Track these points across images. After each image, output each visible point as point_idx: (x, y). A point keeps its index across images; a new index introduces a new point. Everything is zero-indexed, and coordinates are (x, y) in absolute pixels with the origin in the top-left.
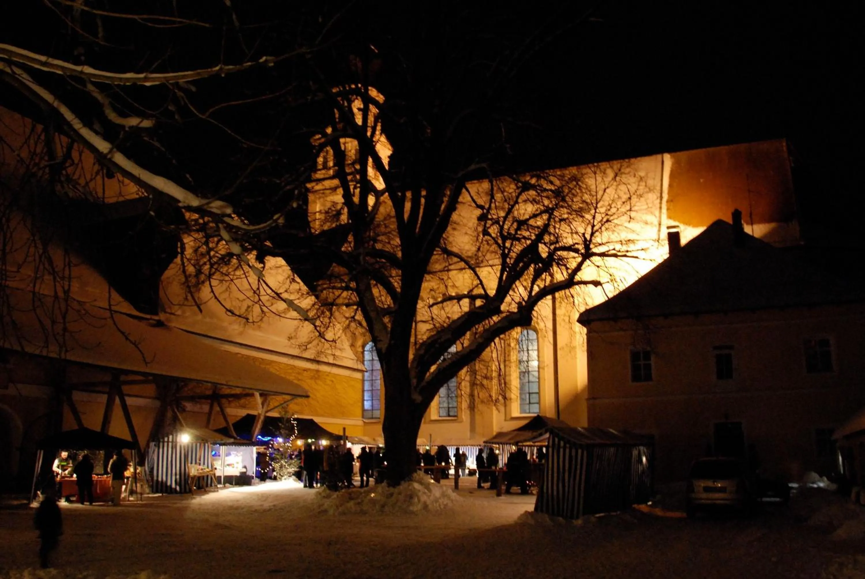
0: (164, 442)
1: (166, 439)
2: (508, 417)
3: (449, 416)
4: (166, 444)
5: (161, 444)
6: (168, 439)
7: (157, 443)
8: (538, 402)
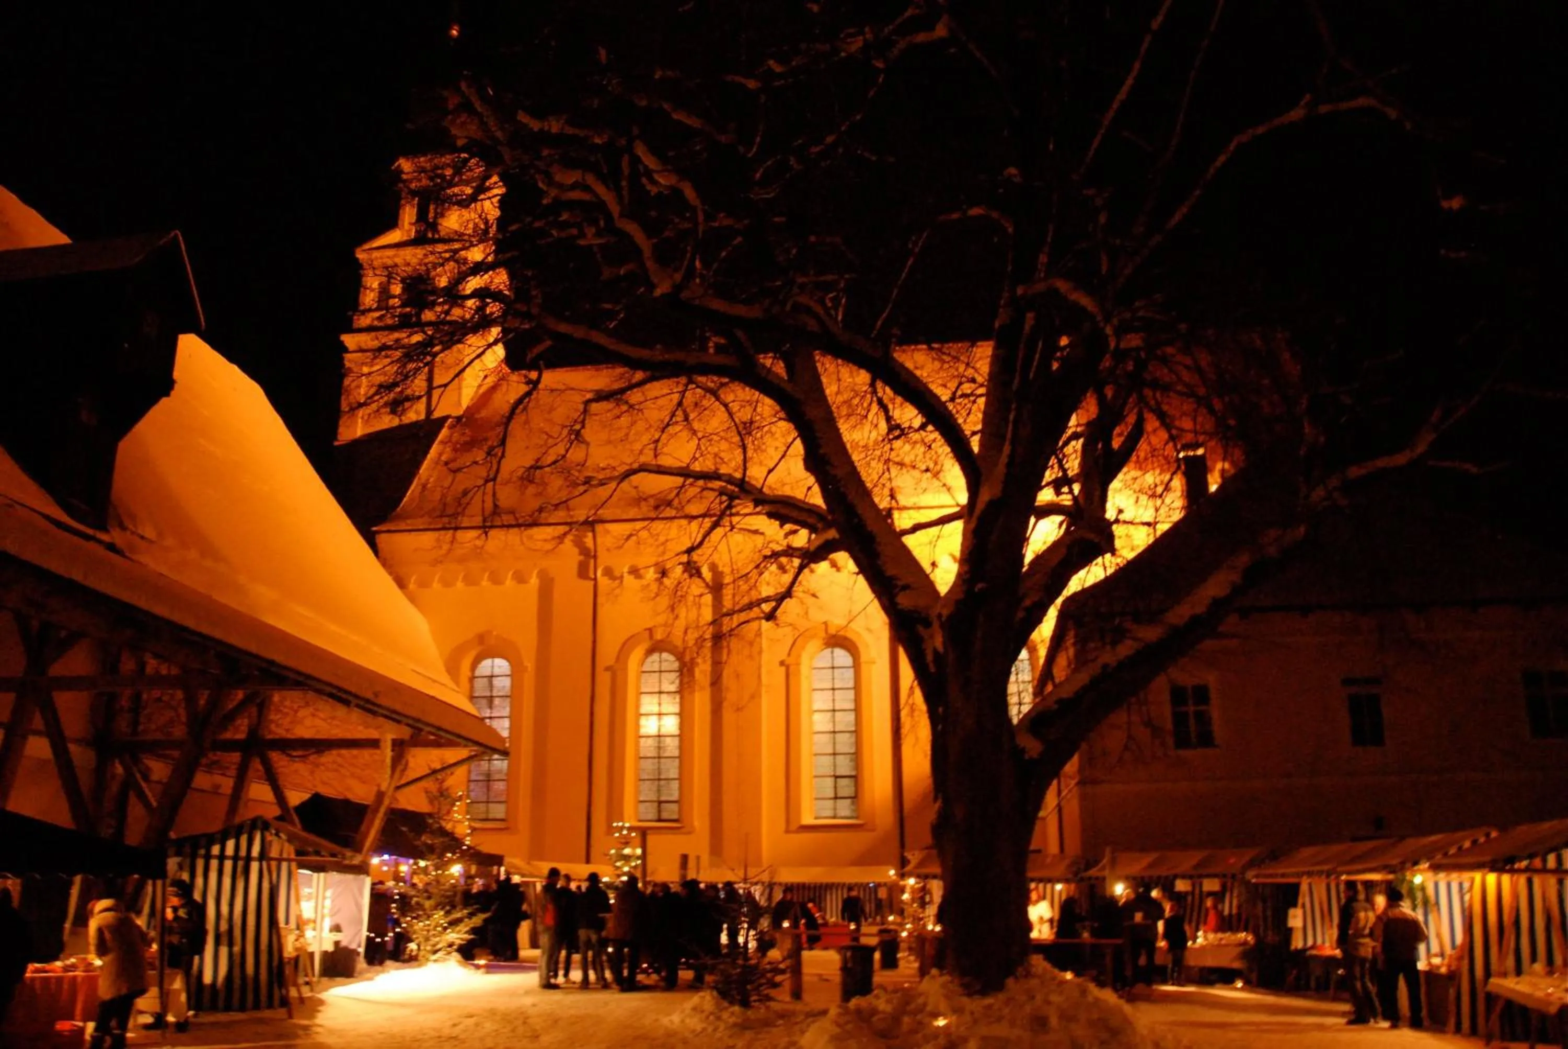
0: (208, 857)
1: (216, 850)
2: (794, 826)
3: (660, 820)
4: (214, 863)
5: (200, 863)
6: (223, 849)
7: (188, 861)
8: (853, 795)
